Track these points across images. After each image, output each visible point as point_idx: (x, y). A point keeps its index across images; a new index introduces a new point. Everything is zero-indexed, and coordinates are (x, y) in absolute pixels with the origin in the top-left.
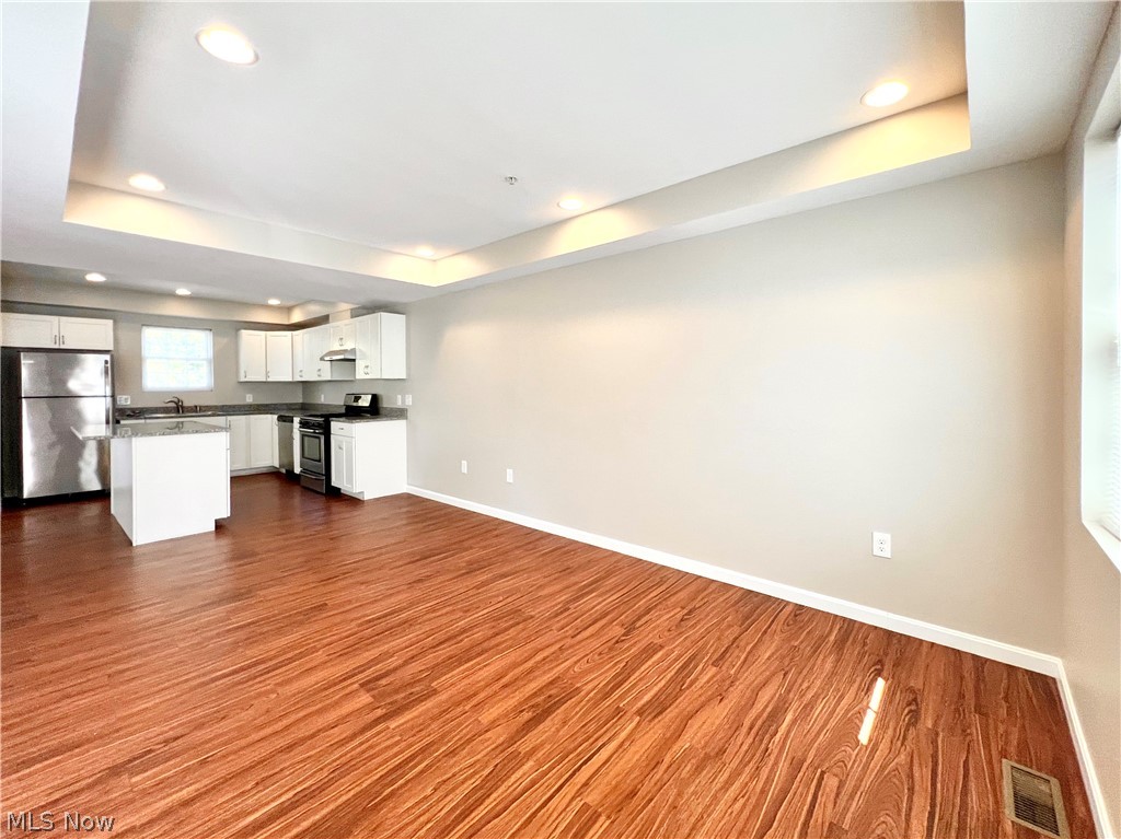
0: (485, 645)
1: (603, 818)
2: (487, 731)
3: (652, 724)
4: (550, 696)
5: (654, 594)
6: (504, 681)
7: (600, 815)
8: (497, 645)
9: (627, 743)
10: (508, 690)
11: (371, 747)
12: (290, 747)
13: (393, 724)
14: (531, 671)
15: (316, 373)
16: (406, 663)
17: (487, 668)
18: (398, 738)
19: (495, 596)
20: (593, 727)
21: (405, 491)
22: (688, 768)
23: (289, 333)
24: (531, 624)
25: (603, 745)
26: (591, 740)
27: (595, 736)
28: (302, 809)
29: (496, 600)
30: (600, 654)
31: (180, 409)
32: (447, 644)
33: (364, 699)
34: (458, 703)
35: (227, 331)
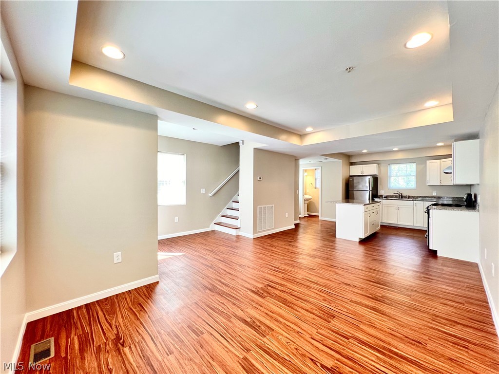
0: (296, 308)
1: (197, 337)
2: (242, 310)
3: (237, 362)
4: (260, 327)
6: (270, 313)
7: (198, 336)
8: (297, 310)
9: (227, 350)
10: (264, 315)
13: (249, 293)
14: (278, 321)
16: (280, 290)
17: (279, 309)
18: (243, 294)
20: (239, 339)
22: (206, 370)
24: (321, 322)
25: (228, 341)
26: (232, 338)
27: (233, 339)
30: (296, 349)
31: (401, 197)
32: (295, 298)
33: (260, 286)
34: (257, 303)
35: (421, 162)
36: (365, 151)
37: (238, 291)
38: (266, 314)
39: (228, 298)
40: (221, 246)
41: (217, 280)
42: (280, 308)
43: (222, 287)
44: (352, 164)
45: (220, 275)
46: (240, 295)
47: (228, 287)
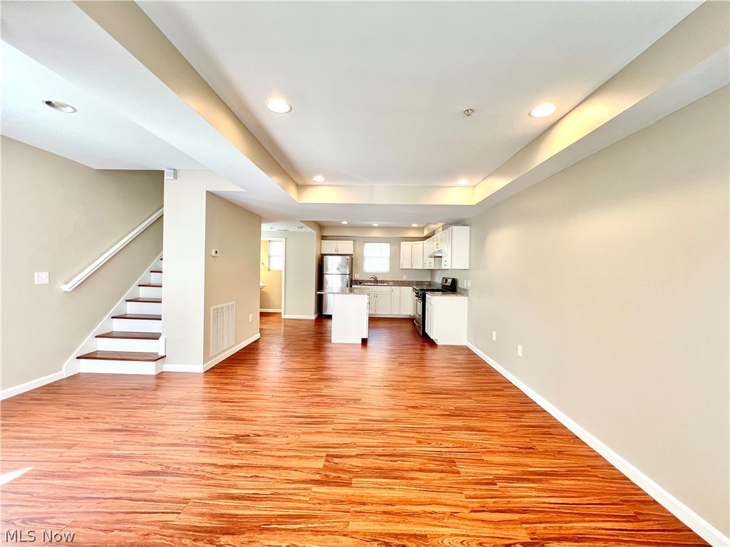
0: (406, 474)
2: (344, 535)
5: (609, 525)
6: (390, 508)
8: (413, 479)
10: (385, 517)
11: (295, 494)
12: (276, 468)
13: (315, 489)
14: (412, 515)
15: (429, 264)
16: (357, 456)
18: (308, 499)
19: (447, 441)
21: (465, 344)
23: (421, 242)
24: (451, 478)
28: (248, 503)
29: (446, 444)
31: (376, 282)
32: (386, 458)
33: (320, 464)
34: (352, 503)
35: (396, 242)
36: (345, 223)
37: (293, 497)
38: (385, 513)
39: (289, 527)
40: (141, 408)
41: (219, 497)
42: (390, 489)
43: (248, 508)
44: (323, 238)
45: (212, 482)
46: (306, 505)
47: (261, 499)
